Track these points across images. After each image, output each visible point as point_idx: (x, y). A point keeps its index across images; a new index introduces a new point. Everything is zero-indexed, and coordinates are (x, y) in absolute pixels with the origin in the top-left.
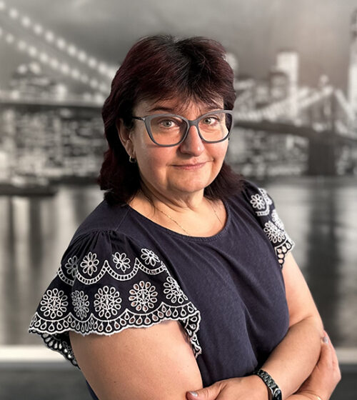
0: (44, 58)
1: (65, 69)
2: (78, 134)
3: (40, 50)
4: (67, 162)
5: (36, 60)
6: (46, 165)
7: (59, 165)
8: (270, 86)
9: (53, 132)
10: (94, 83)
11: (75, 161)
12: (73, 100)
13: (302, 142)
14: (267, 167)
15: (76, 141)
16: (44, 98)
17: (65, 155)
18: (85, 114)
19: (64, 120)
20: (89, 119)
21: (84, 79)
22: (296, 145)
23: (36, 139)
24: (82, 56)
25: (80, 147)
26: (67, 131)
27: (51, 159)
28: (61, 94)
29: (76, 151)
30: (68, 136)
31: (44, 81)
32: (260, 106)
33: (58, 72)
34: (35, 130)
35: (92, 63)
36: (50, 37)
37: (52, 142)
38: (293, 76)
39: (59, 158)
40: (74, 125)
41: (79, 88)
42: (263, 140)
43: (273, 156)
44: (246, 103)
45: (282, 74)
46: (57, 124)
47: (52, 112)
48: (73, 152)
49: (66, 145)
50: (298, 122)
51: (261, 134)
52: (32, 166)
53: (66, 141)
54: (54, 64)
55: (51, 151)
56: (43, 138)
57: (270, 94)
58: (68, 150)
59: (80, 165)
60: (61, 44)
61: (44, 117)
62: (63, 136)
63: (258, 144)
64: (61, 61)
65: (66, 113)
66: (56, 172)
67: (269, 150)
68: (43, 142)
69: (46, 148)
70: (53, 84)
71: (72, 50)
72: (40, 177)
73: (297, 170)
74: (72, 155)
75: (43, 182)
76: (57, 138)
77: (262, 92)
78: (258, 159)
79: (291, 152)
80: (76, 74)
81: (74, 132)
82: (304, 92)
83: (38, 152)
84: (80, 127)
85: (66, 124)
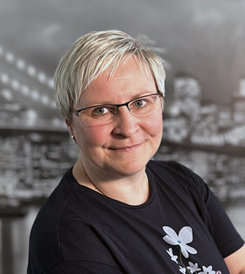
0: (15, 84)
1: (35, 95)
2: (48, 158)
3: (11, 77)
4: (37, 184)
5: (8, 87)
6: (17, 187)
7: (30, 187)
8: (233, 111)
9: (24, 156)
11: (45, 183)
12: (43, 125)
14: (229, 190)
15: (45, 163)
16: (16, 123)
17: (35, 178)
18: (53, 138)
19: (34, 144)
20: (57, 143)
23: (8, 162)
25: (49, 170)
26: (37, 155)
27: (22, 181)
28: (31, 119)
29: (45, 174)
30: (38, 160)
31: (16, 107)
32: (222, 130)
33: (28, 99)
34: (7, 153)
36: (21, 64)
37: (23, 164)
39: (29, 180)
40: (44, 149)
42: (225, 163)
43: (235, 179)
44: (208, 128)
46: (27, 148)
47: (22, 137)
48: (43, 175)
49: (36, 168)
51: (223, 158)
52: (4, 188)
53: (36, 164)
54: (25, 90)
55: (22, 174)
56: (14, 161)
57: (232, 119)
58: (37, 173)
60: (32, 71)
61: (15, 141)
62: (34, 159)
63: (220, 167)
64: (31, 88)
65: (36, 137)
66: (26, 194)
67: (230, 173)
68: (14, 165)
69: (18, 171)
70: (24, 109)
71: (42, 77)
72: (12, 198)
74: (42, 178)
75: (14, 203)
76: (28, 162)
77: (224, 116)
78: (220, 182)
80: (45, 100)
81: (43, 156)
83: (9, 174)
84: (49, 151)
85: (36, 148)
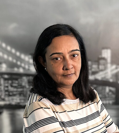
1: (6, 56)
2: (12, 86)
4: (7, 99)
7: (3, 100)
8: (99, 64)
9: (1, 85)
10: (19, 63)
11: (10, 98)
12: (9, 70)
13: (113, 89)
15: (11, 89)
18: (14, 77)
19: (5, 79)
20: (17, 79)
21: (15, 61)
22: (110, 91)
24: (13, 51)
25: (12, 92)
26: (6, 85)
28: (4, 68)
30: (7, 87)
32: (94, 73)
33: (3, 58)
35: (18, 54)
38: (109, 60)
39: (3, 97)
40: (10, 82)
41: (12, 65)
45: (104, 59)
46: (2, 81)
48: (10, 94)
49: (6, 91)
50: (111, 80)
53: (6, 89)
57: (98, 68)
58: (7, 93)
59: (13, 99)
60: (4, 45)
65: (6, 76)
71: (9, 48)
73: (111, 102)
76: (2, 88)
77: (95, 66)
79: (108, 94)
80: (10, 59)
82: (114, 67)
84: (12, 83)
85: (6, 82)
